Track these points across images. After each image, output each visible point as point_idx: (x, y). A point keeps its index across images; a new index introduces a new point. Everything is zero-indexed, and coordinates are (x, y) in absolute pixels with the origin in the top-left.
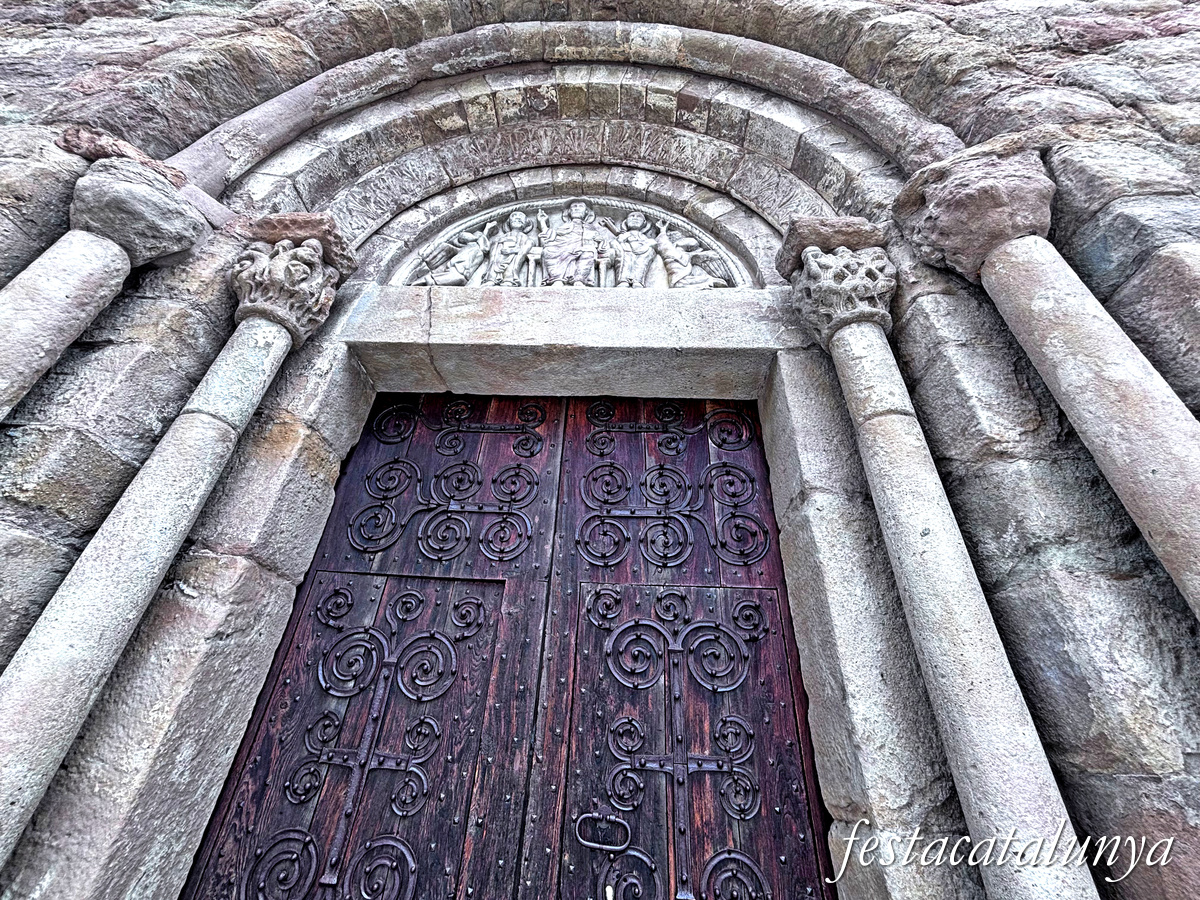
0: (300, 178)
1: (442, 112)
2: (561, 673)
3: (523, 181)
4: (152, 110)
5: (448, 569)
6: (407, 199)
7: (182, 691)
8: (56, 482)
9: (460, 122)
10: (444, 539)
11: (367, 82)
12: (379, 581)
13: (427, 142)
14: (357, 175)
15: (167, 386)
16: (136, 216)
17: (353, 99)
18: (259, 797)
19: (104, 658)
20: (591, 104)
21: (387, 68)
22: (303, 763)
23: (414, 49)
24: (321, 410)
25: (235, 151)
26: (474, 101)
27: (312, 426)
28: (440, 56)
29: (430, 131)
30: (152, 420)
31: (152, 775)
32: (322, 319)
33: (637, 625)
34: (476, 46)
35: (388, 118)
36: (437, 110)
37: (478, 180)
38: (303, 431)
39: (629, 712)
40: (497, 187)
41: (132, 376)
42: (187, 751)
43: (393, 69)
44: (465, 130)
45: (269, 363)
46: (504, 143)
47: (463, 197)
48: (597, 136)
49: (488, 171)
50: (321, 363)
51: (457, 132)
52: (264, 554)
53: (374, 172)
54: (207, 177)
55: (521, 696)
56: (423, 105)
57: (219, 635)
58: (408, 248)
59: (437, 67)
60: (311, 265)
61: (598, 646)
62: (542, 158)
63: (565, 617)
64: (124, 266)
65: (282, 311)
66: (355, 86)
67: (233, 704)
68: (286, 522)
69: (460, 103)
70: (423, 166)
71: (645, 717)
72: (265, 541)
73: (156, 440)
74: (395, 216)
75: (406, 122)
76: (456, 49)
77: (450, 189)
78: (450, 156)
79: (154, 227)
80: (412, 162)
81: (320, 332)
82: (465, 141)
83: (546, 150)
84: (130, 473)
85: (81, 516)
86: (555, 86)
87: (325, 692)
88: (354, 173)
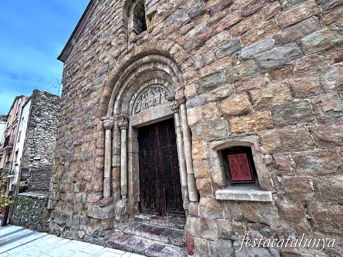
0: (118, 108)
1: (127, 86)
2: (162, 157)
3: (141, 88)
4: (103, 110)
5: (150, 148)
6: (129, 100)
7: (132, 165)
8: (116, 152)
9: (130, 85)
10: (149, 145)
11: (117, 88)
12: (145, 151)
13: (127, 90)
14: (123, 101)
15: (119, 140)
16: (109, 126)
17: (117, 92)
18: (142, 171)
19: (126, 164)
20: (143, 72)
21: (118, 85)
22: (144, 168)
23: (119, 80)
24: (132, 136)
25: (111, 109)
26: (129, 82)
27: (132, 138)
28: (123, 79)
29: (127, 89)
30: (119, 143)
31: (132, 171)
32: (128, 125)
33: (168, 151)
34: (125, 74)
35: (122, 92)
36: (126, 86)
37: (136, 91)
38: (131, 139)
39: (168, 160)
40: (139, 91)
41: (116, 141)
42: (134, 169)
43: (119, 85)
44: (131, 85)
45: (125, 134)
46: (137, 84)
47: (136, 95)
48: (147, 77)
49: (137, 89)
50: (130, 130)
51: (130, 86)
52: (133, 152)
53: (124, 99)
54: (110, 115)
55: (159, 160)
56: (124, 87)
57: (132, 160)
58: (133, 108)
59: (123, 80)
60: (123, 121)
61: (165, 154)
62: (142, 83)
63: (161, 151)
64: (110, 131)
65: (123, 128)
66: (116, 90)
67: (137, 165)
68: (134, 148)
69: (128, 83)
70: (128, 94)
71: (169, 160)
72: (133, 151)
73: (121, 145)
74: (129, 103)
75: (124, 90)
76: (124, 76)
77: (134, 94)
78: (131, 90)
79: (110, 126)
80: (127, 95)
81: (128, 127)
82: (131, 87)
83: (142, 82)
84: (120, 149)
85: (119, 154)
86: (138, 73)
87: (144, 162)
88: (122, 101)
